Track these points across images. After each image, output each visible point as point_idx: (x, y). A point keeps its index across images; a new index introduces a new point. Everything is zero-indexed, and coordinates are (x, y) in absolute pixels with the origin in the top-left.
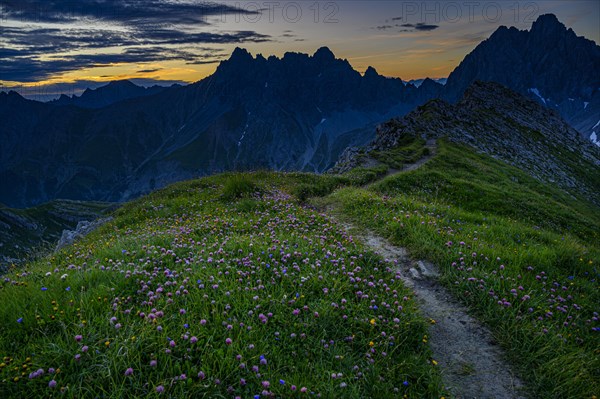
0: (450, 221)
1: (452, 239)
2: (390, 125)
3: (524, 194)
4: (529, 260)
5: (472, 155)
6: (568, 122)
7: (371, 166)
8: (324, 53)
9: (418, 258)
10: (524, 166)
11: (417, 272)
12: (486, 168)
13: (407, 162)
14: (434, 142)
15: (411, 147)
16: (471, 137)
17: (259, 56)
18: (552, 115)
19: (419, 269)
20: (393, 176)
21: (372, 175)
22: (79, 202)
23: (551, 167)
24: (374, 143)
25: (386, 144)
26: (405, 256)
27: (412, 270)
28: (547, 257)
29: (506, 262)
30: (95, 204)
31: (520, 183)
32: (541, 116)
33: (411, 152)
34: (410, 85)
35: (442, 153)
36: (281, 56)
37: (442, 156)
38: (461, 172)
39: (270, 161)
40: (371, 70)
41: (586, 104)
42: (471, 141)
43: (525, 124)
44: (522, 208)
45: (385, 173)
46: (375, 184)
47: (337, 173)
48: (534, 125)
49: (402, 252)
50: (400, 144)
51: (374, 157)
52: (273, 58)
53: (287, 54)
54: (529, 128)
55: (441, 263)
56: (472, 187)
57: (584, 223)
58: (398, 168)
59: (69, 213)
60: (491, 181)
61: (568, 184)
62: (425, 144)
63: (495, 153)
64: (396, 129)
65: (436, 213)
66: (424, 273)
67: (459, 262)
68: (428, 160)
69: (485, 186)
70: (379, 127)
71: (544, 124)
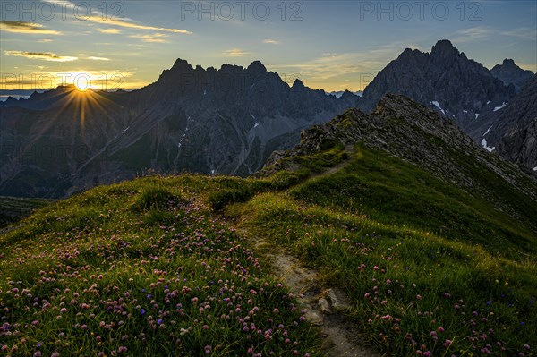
0: (364, 235)
1: (365, 261)
2: (313, 131)
3: (431, 195)
4: (445, 284)
5: (385, 160)
6: (464, 130)
7: (293, 170)
8: (257, 65)
9: (329, 284)
10: (430, 168)
11: (326, 303)
12: (398, 171)
13: (328, 166)
14: (352, 147)
15: (331, 152)
16: (384, 142)
17: (199, 67)
18: (451, 124)
19: (329, 300)
20: (314, 179)
21: (294, 179)
22: (22, 199)
23: (452, 169)
24: (298, 148)
25: (309, 148)
26: (315, 281)
27: (322, 300)
28: (463, 277)
29: (422, 288)
30: (38, 201)
31: (427, 184)
32: (442, 125)
33: (331, 156)
34: (332, 96)
35: (359, 158)
36: (218, 68)
37: (359, 161)
38: (376, 175)
39: (208, 161)
40: (298, 82)
41: (477, 115)
42: (385, 146)
43: (429, 131)
44: (430, 209)
45: (307, 177)
46: (297, 188)
47: (263, 176)
48: (436, 132)
49: (312, 276)
50: (322, 149)
51: (297, 161)
52: (211, 69)
53: (224, 66)
54: (432, 135)
55: (353, 293)
56: (386, 189)
57: (483, 222)
58: (319, 172)
59: (12, 210)
60: (402, 184)
61: (466, 184)
62: (344, 149)
63: (405, 157)
64: (318, 134)
65: (350, 227)
66: (335, 305)
67: (372, 291)
68: (345, 164)
69: (397, 188)
70: (303, 132)
71: (444, 132)
